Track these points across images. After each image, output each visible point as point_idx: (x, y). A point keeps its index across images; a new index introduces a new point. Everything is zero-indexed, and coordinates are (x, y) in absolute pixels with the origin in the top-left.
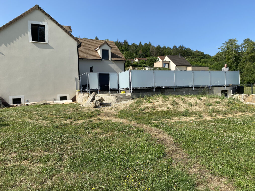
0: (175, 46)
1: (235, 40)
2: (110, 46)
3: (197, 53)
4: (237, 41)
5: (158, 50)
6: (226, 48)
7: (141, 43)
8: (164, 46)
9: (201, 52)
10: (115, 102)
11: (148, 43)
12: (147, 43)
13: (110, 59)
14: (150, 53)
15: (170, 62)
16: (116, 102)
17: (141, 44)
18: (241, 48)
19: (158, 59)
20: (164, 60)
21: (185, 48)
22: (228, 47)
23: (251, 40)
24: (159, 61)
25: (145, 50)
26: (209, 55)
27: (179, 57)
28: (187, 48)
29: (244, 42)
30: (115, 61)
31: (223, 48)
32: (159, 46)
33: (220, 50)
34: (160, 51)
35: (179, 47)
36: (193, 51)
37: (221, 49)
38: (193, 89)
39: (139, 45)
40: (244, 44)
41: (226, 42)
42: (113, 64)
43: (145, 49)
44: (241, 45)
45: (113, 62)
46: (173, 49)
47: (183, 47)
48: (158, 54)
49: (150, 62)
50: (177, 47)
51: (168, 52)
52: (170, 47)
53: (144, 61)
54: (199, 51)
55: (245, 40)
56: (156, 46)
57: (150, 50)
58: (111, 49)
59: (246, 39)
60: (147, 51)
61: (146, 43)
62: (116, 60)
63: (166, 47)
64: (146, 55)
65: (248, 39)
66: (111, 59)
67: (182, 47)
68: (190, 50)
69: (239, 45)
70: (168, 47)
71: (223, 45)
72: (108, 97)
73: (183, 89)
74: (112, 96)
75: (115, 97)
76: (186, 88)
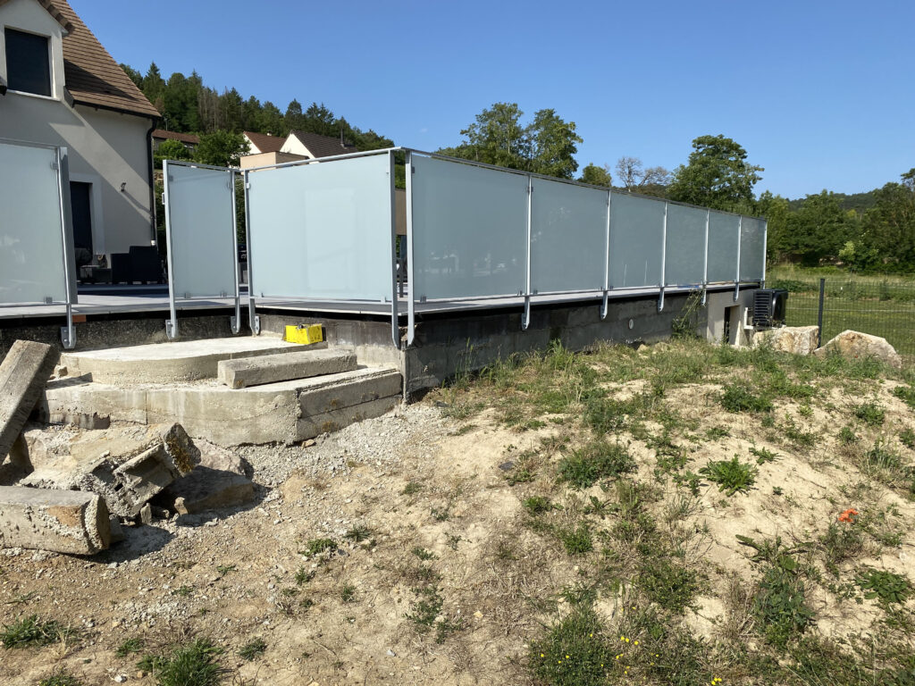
0: (295, 106)
1: (513, 110)
2: (59, 18)
3: (373, 142)
4: (521, 113)
5: (232, 107)
6: (487, 134)
7: (154, 69)
8: (253, 98)
9: (385, 138)
10: (290, 441)
11: (187, 75)
12: (180, 76)
13: (56, 94)
14: (199, 116)
15: (308, 158)
16: (297, 443)
17: (158, 75)
18: (526, 141)
19: (246, 144)
20: (282, 150)
21: (331, 116)
22: (492, 132)
23: (557, 118)
24: (251, 152)
25: (178, 103)
27: (342, 145)
28: (339, 119)
29: (537, 119)
30: (92, 109)
31: (477, 131)
32: (234, 92)
33: (467, 139)
34: (239, 114)
35: (311, 111)
36: (358, 131)
37: (470, 136)
38: (658, 305)
39: (147, 79)
40: (537, 127)
41: (485, 111)
42: (82, 124)
43: (178, 99)
44: (527, 131)
45: (80, 112)
46: (288, 113)
47: (324, 112)
48: (231, 126)
49: (213, 151)
50: (304, 112)
51: (271, 124)
52: (275, 105)
53: (180, 148)
54: (379, 135)
55: (539, 114)
56: (221, 93)
57: (197, 104)
58: (64, 36)
59: (542, 111)
60: (183, 105)
61: (178, 72)
62: (97, 102)
63: (262, 103)
64: (180, 124)
65: (551, 113)
66: (67, 97)
67: (319, 112)
68: (348, 126)
69: (524, 127)
70: (269, 105)
71: (477, 123)
72: (202, 398)
73: (630, 305)
74: (247, 382)
75: (283, 397)
76: (638, 303)
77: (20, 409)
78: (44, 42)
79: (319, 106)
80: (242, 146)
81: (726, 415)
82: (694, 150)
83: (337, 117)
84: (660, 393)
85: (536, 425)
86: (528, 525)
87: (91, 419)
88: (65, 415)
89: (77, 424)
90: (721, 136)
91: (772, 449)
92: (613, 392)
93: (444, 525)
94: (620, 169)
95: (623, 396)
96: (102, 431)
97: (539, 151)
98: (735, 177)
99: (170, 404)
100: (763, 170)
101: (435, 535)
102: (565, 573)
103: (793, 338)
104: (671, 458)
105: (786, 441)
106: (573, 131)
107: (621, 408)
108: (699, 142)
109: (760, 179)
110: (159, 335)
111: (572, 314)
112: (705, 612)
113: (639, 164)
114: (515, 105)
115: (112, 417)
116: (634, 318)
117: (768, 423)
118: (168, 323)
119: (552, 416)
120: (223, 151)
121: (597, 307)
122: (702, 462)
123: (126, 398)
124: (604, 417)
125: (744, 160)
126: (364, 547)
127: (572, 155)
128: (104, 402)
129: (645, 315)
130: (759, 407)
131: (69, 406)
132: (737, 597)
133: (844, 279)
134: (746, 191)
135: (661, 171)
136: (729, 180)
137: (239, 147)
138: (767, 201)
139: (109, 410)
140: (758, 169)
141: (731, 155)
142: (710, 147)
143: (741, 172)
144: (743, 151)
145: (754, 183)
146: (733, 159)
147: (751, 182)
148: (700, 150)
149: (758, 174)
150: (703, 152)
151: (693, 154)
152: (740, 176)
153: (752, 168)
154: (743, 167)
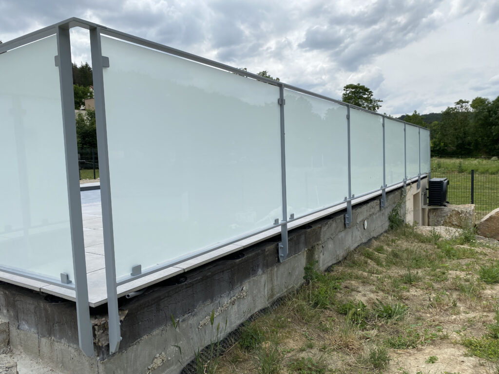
32: (86, 65)
38: (381, 203)
65: (265, 73)
73: (365, 207)
76: (369, 205)
82: (344, 92)
90: (359, 84)
98: (367, 106)
100: (382, 101)
108: (347, 87)
109: (381, 106)
114: (246, 69)
116: (367, 219)
121: (342, 215)
125: (372, 97)
129: (373, 214)
137: (87, 95)
140: (379, 101)
141: (365, 94)
142: (353, 90)
143: (371, 103)
144: (371, 92)
145: (378, 109)
146: (365, 96)
147: (376, 108)
148: (348, 92)
149: (379, 103)
150: (350, 93)
151: (344, 94)
152: (370, 106)
153: (376, 101)
154: (371, 100)
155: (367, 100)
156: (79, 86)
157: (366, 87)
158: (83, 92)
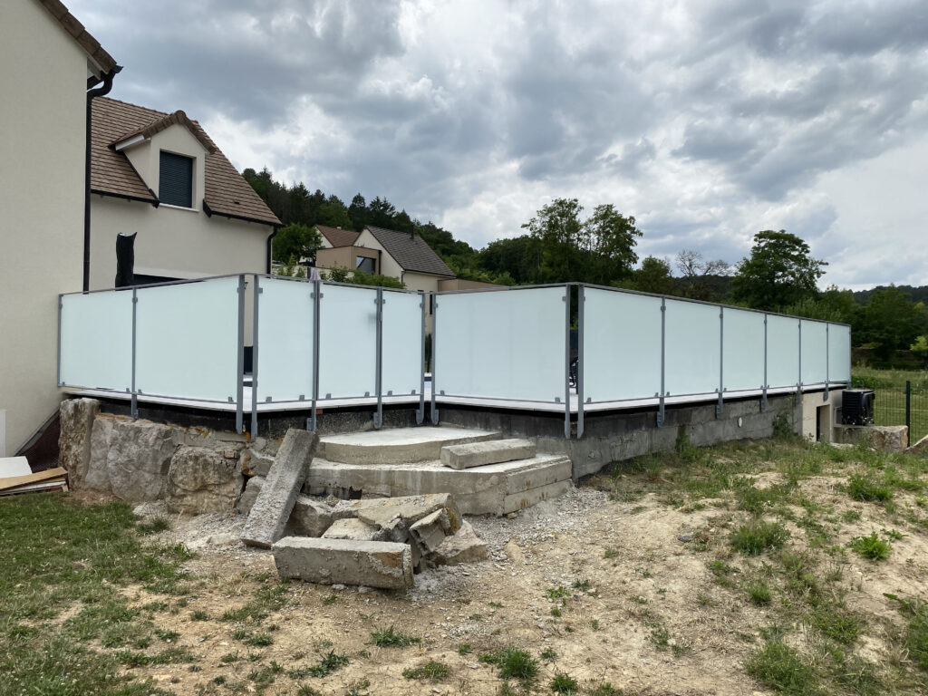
0: (358, 199)
2: (203, 142)
4: (581, 208)
6: (547, 228)
8: (318, 192)
9: (444, 230)
10: (500, 513)
13: (197, 206)
15: (380, 252)
16: (505, 515)
18: (585, 234)
19: (317, 237)
20: (356, 245)
21: (392, 209)
23: (616, 212)
24: (324, 245)
26: (466, 245)
28: (400, 211)
29: (596, 214)
32: (302, 186)
33: (528, 232)
34: (306, 206)
35: (373, 204)
36: (418, 223)
37: (531, 229)
38: (761, 404)
40: (596, 221)
41: (545, 206)
44: (586, 225)
45: (216, 221)
46: (352, 206)
47: (386, 206)
50: (368, 204)
51: (336, 216)
52: (339, 198)
55: (599, 209)
56: (289, 187)
58: (206, 157)
59: (601, 206)
63: (327, 197)
65: (610, 207)
66: (206, 207)
67: (382, 206)
68: (408, 218)
69: (583, 221)
70: (334, 198)
71: (537, 218)
72: (435, 476)
73: (739, 405)
74: (466, 465)
75: (497, 478)
76: (745, 403)
77: (298, 483)
78: (189, 161)
79: (382, 200)
80: (313, 239)
81: (854, 503)
82: (756, 244)
83: (399, 210)
84: (794, 483)
85: (700, 508)
86: (716, 582)
87: (347, 492)
88: (326, 488)
89: (336, 495)
90: (783, 231)
91: (901, 531)
92: (753, 481)
93: (651, 581)
94: (680, 262)
95: (762, 485)
96: (356, 501)
97: (598, 244)
98: (797, 270)
99: (410, 480)
100: (827, 264)
101: (646, 587)
102: (755, 618)
103: (883, 437)
104: (820, 536)
105: (910, 525)
106: (632, 225)
107: (764, 496)
108: (761, 236)
109: (824, 273)
110: (368, 425)
111: (695, 413)
112: (870, 646)
113: (700, 257)
114: (576, 200)
115: (364, 490)
116: (742, 417)
117: (891, 511)
118: (375, 414)
119: (710, 500)
120: (296, 243)
121: (713, 406)
122: (847, 539)
123: (375, 475)
124: (753, 502)
125: (807, 255)
126: (590, 594)
127: (631, 247)
128: (359, 479)
129: (751, 413)
130: (881, 498)
131: (330, 481)
132: (893, 638)
133: (919, 375)
134: (810, 284)
135: (722, 264)
136: (793, 275)
137: (311, 240)
138: (833, 294)
139: (362, 484)
140: (821, 263)
141: (794, 250)
142: (773, 241)
143: (804, 266)
144: (806, 246)
145: (818, 277)
146: (796, 253)
147: (815, 276)
148: (762, 244)
149: (822, 268)
150: (765, 246)
151: (755, 248)
152: (803, 270)
153: (816, 263)
154: (806, 261)
155: (796, 259)
156: (301, 226)
157: (796, 236)
158: (307, 235)
